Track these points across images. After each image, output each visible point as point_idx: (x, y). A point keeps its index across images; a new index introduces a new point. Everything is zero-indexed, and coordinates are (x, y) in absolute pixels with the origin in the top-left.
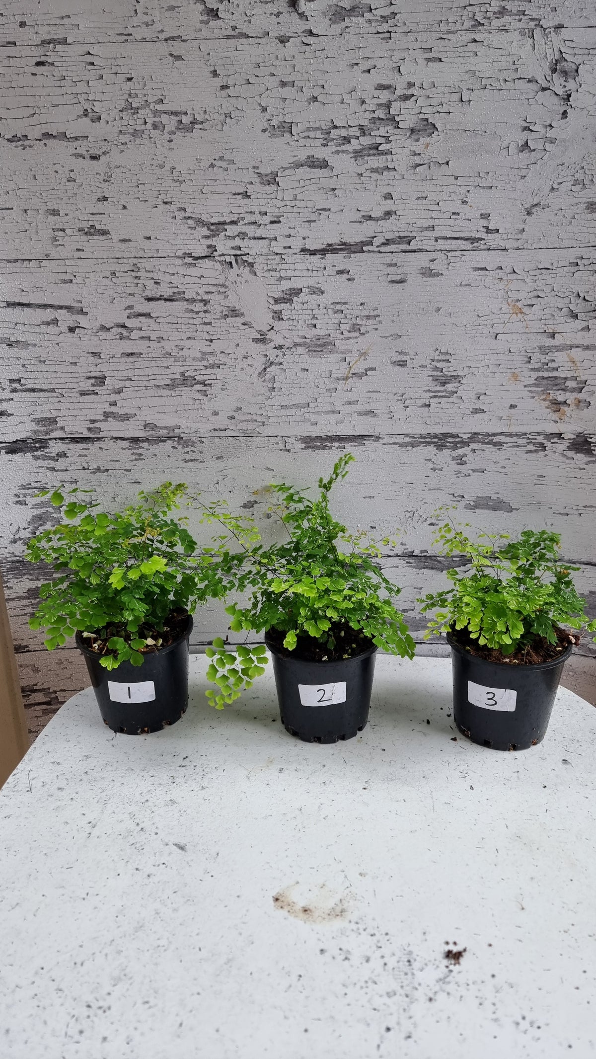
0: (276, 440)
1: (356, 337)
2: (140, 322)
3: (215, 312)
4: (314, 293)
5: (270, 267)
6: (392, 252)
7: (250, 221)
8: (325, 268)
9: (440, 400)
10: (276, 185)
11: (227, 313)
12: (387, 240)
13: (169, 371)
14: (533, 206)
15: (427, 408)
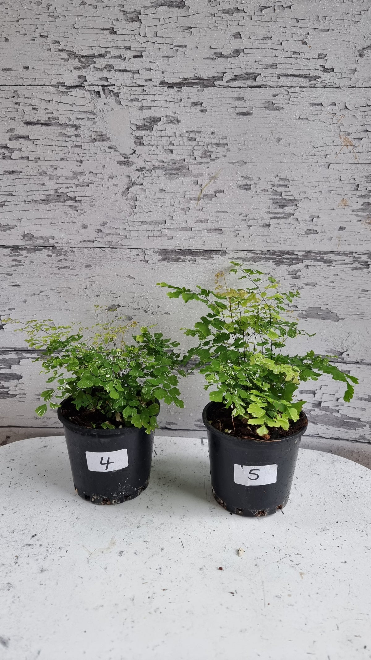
0: (137, 252)
1: (208, 163)
2: (20, 144)
3: (84, 136)
4: (171, 122)
5: (133, 97)
6: (240, 87)
7: (116, 55)
8: (181, 100)
9: (279, 221)
10: (139, 22)
11: (95, 137)
12: (235, 76)
13: (45, 188)
14: (365, 48)
15: (267, 228)
